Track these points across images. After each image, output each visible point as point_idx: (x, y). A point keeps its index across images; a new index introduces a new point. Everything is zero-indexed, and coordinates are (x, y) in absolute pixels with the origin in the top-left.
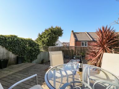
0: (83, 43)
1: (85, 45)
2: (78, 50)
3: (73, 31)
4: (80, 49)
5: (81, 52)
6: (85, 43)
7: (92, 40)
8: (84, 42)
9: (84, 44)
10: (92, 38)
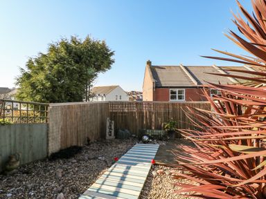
0: (175, 93)
1: (180, 98)
2: (158, 114)
3: (149, 63)
4: (162, 110)
5: (167, 120)
6: (180, 92)
7: (196, 84)
8: (177, 90)
9: (177, 95)
10: (197, 81)
